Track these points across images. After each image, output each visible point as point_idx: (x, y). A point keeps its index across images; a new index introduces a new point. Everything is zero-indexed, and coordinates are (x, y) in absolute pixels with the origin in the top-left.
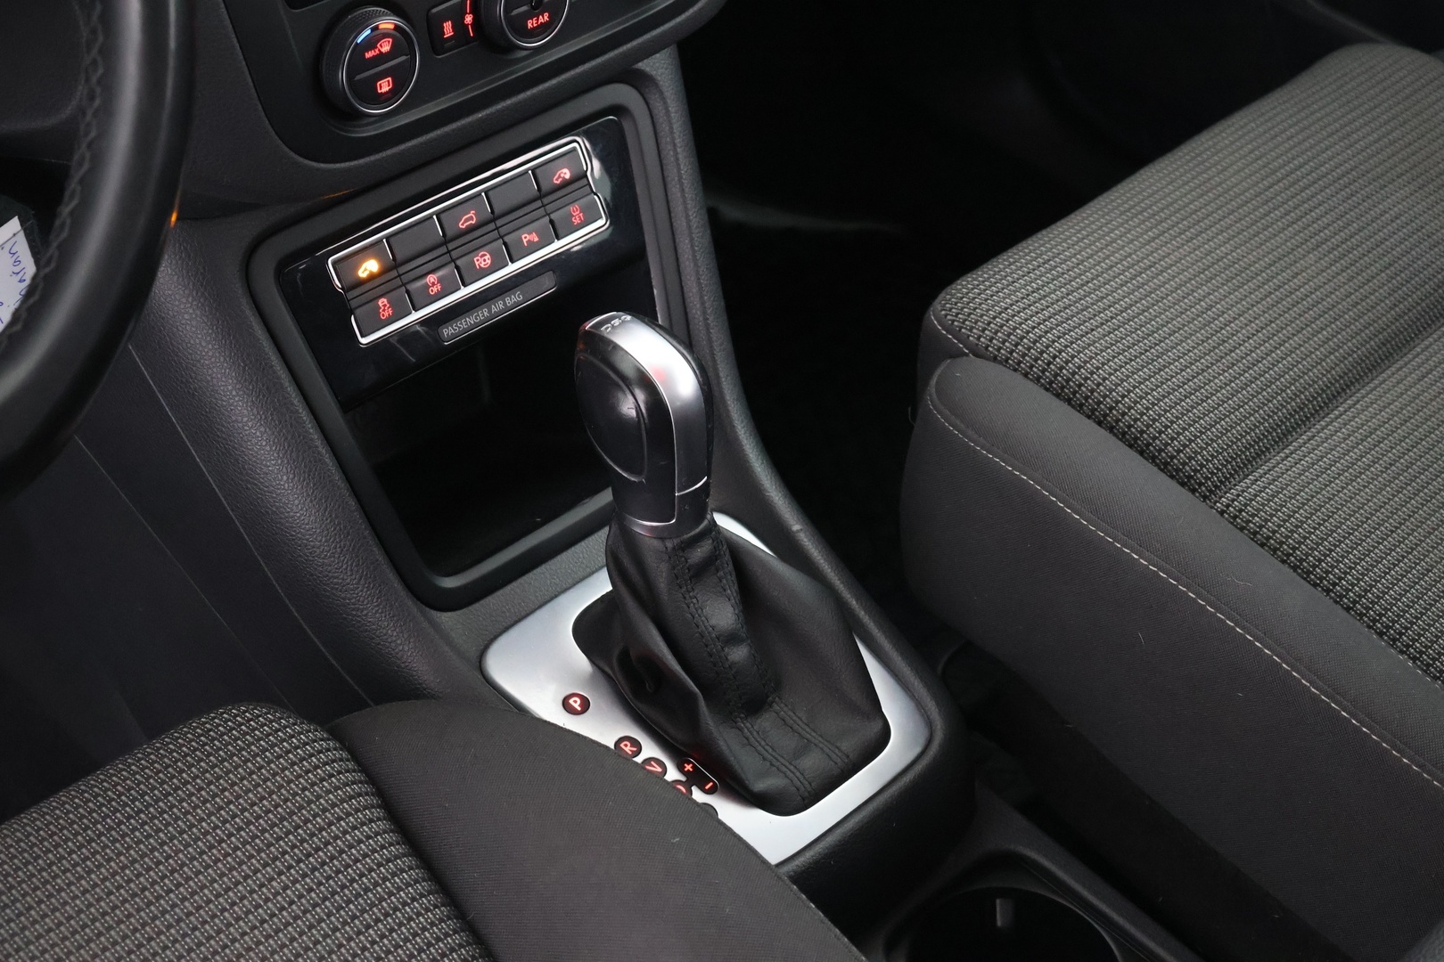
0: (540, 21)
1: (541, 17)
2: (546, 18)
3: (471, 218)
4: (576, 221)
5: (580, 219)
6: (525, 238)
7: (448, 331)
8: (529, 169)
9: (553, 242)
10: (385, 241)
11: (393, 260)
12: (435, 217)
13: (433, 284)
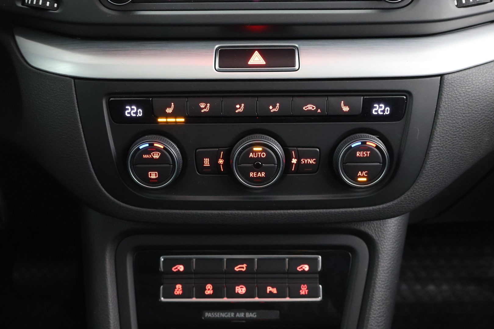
0: (258, 175)
1: (259, 173)
2: (263, 175)
3: (243, 268)
4: (302, 292)
5: (305, 293)
6: (269, 289)
7: (208, 315)
8: (287, 258)
9: (285, 297)
10: (194, 260)
11: (194, 270)
12: (225, 260)
13: (209, 289)
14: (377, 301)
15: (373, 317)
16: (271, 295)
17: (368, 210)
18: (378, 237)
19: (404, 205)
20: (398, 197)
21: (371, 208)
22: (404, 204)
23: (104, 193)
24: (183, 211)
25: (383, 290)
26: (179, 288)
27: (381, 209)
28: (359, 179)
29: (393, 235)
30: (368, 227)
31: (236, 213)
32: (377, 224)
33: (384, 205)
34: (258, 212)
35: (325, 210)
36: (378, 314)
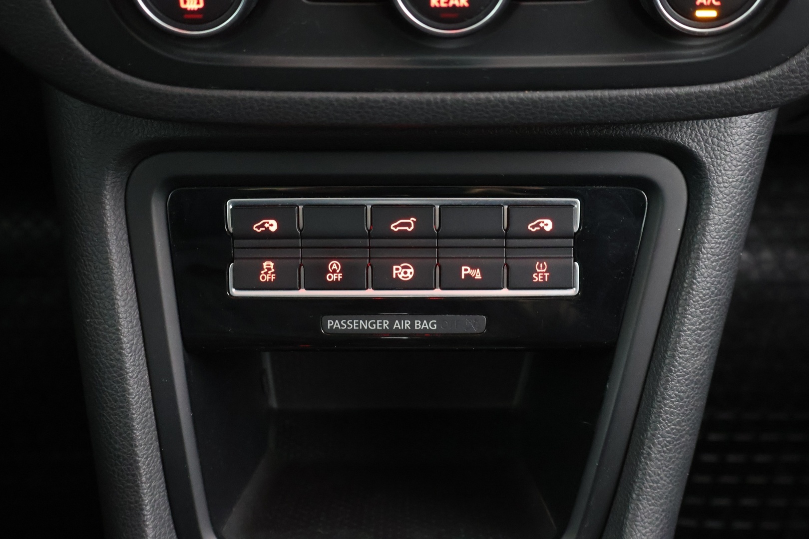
3: (409, 225)
4: (537, 278)
7: (334, 324)
8: (506, 203)
9: (500, 288)
10: (301, 207)
11: (301, 231)
12: (369, 207)
13: (334, 271)
14: (700, 297)
15: (689, 329)
16: (470, 283)
17: (709, 91)
18: (711, 158)
19: (796, 80)
20: (785, 60)
21: (716, 87)
22: (797, 77)
23: (77, 49)
24: (270, 94)
25: (715, 273)
26: (269, 269)
27: (740, 89)
28: (700, 14)
29: (744, 152)
30: (691, 135)
31: (394, 99)
32: (711, 127)
33: (749, 81)
34: (449, 96)
35: (606, 93)
36: (700, 324)
